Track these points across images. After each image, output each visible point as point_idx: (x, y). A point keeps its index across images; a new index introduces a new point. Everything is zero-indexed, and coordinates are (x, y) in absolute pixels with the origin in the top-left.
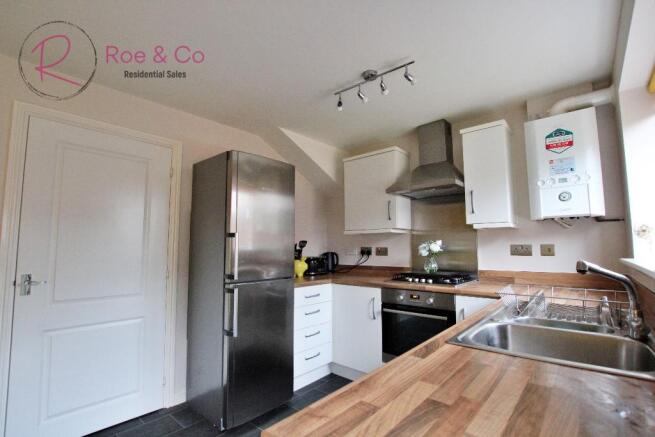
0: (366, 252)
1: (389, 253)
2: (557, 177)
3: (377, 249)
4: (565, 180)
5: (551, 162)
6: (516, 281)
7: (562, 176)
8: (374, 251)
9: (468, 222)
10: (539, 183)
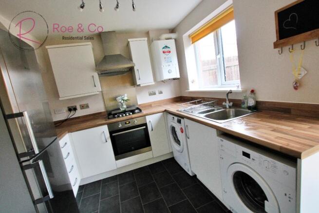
0: (72, 109)
1: (90, 106)
2: (167, 64)
3: (80, 105)
4: (169, 65)
5: (165, 58)
6: (152, 105)
7: (169, 64)
8: (78, 107)
9: (138, 84)
10: (162, 66)
